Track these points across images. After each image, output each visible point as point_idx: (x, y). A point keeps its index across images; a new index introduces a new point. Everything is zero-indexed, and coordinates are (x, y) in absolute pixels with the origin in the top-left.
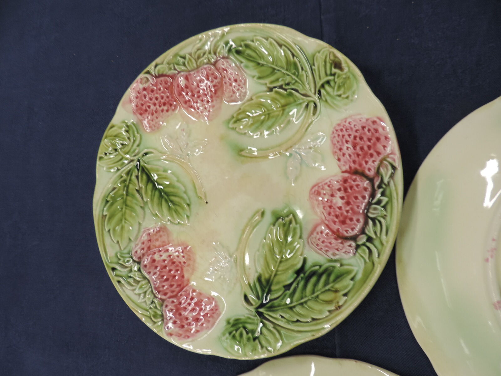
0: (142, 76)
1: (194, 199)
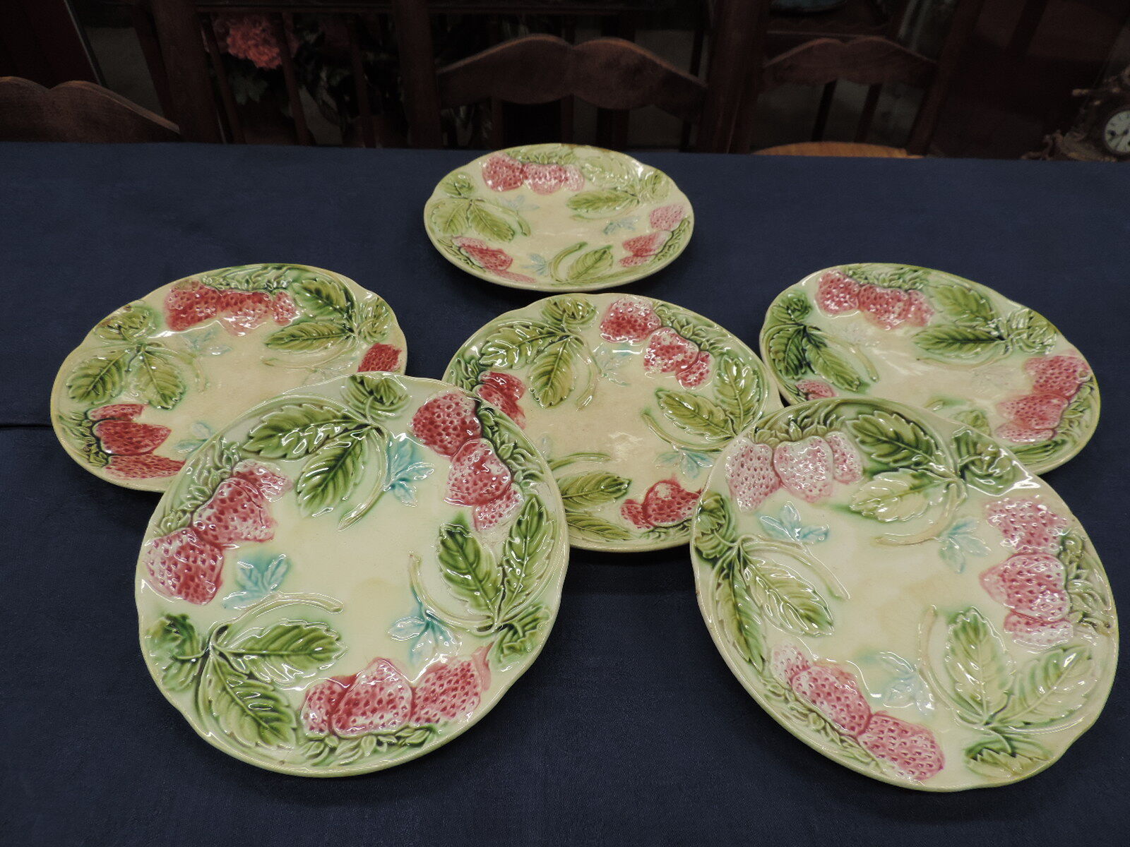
0: (1091, 373)
1: (929, 355)
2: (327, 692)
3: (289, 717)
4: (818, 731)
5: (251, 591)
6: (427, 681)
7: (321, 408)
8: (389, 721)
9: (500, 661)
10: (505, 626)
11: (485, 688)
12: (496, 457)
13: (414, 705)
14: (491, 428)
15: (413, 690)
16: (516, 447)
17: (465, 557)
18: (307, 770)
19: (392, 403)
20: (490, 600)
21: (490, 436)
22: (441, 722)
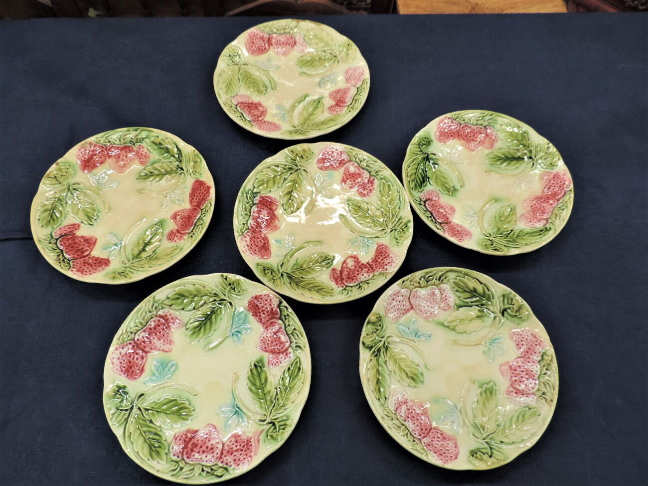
2: (184, 437)
3: (165, 446)
4: (404, 436)
5: (157, 377)
6: (231, 441)
7: (204, 287)
8: (209, 460)
9: (265, 442)
10: (271, 422)
11: (256, 454)
12: (284, 331)
13: (222, 454)
14: (285, 316)
15: (223, 444)
16: (295, 329)
17: (260, 380)
18: (168, 477)
19: (239, 292)
20: (268, 406)
21: (284, 320)
22: (232, 467)
